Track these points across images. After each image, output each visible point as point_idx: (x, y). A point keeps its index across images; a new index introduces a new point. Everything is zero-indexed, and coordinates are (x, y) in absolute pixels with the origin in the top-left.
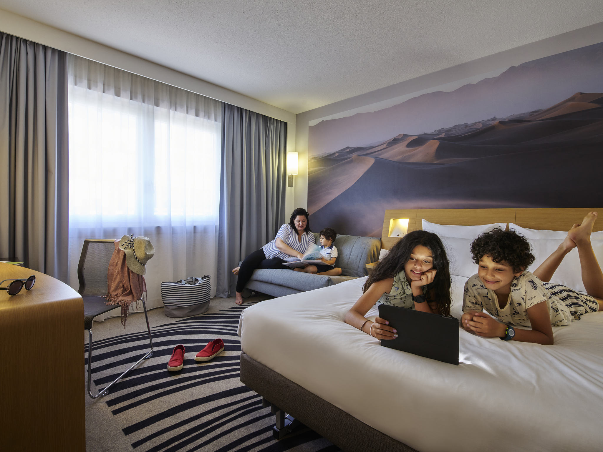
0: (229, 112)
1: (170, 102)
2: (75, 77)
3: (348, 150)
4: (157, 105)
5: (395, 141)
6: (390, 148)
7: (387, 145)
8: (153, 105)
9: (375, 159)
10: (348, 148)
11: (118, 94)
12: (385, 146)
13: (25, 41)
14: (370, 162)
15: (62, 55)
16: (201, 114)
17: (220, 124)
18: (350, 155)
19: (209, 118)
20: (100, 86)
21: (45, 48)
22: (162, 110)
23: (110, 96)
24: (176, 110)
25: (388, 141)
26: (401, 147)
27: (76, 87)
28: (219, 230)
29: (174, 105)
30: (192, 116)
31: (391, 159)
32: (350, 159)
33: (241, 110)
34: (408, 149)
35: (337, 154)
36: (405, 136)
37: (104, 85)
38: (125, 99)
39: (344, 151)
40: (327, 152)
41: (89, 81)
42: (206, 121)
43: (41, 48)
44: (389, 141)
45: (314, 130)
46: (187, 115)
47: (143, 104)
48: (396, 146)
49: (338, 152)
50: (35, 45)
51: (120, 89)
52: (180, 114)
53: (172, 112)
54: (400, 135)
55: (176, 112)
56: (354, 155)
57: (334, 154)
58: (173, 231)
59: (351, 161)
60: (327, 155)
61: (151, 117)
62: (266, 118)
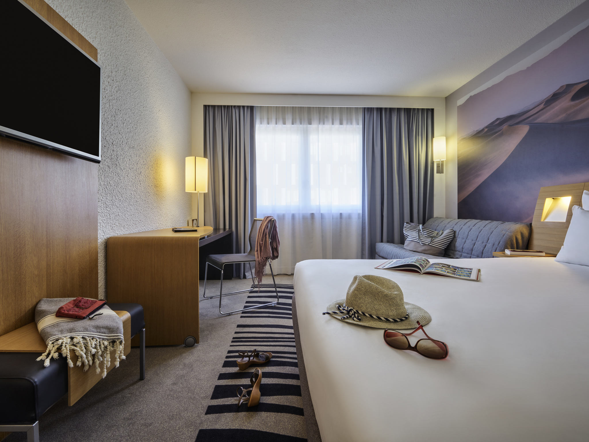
0: (369, 113)
1: (320, 119)
2: (261, 119)
3: (498, 122)
4: (310, 123)
5: (555, 97)
6: (548, 108)
7: (544, 105)
8: (307, 125)
9: (530, 126)
10: (498, 119)
11: (284, 123)
12: (542, 106)
13: (235, 106)
14: (524, 130)
15: (252, 108)
16: (345, 122)
17: (361, 126)
18: (501, 128)
19: (351, 124)
20: (274, 121)
21: (244, 107)
22: (314, 126)
23: (280, 126)
24: (324, 124)
25: (545, 99)
26: (565, 102)
27: (261, 125)
28: (362, 217)
29: (322, 120)
30: (337, 126)
31: (551, 122)
32: (500, 132)
33: (380, 110)
34: (573, 103)
35: (486, 130)
36: (569, 87)
37: (276, 119)
38: (289, 125)
39: (495, 124)
40: (476, 130)
41: (268, 119)
42: (349, 126)
43: (241, 107)
44: (546, 100)
45: (462, 109)
46: (333, 126)
47: (301, 126)
48: (557, 102)
49: (486, 127)
50: (239, 107)
51: (285, 119)
52: (328, 126)
53: (321, 126)
54: (562, 87)
55: (324, 126)
56: (505, 127)
57: (483, 130)
58: (322, 216)
59: (502, 135)
60: (475, 133)
61: (306, 133)
62: (408, 111)
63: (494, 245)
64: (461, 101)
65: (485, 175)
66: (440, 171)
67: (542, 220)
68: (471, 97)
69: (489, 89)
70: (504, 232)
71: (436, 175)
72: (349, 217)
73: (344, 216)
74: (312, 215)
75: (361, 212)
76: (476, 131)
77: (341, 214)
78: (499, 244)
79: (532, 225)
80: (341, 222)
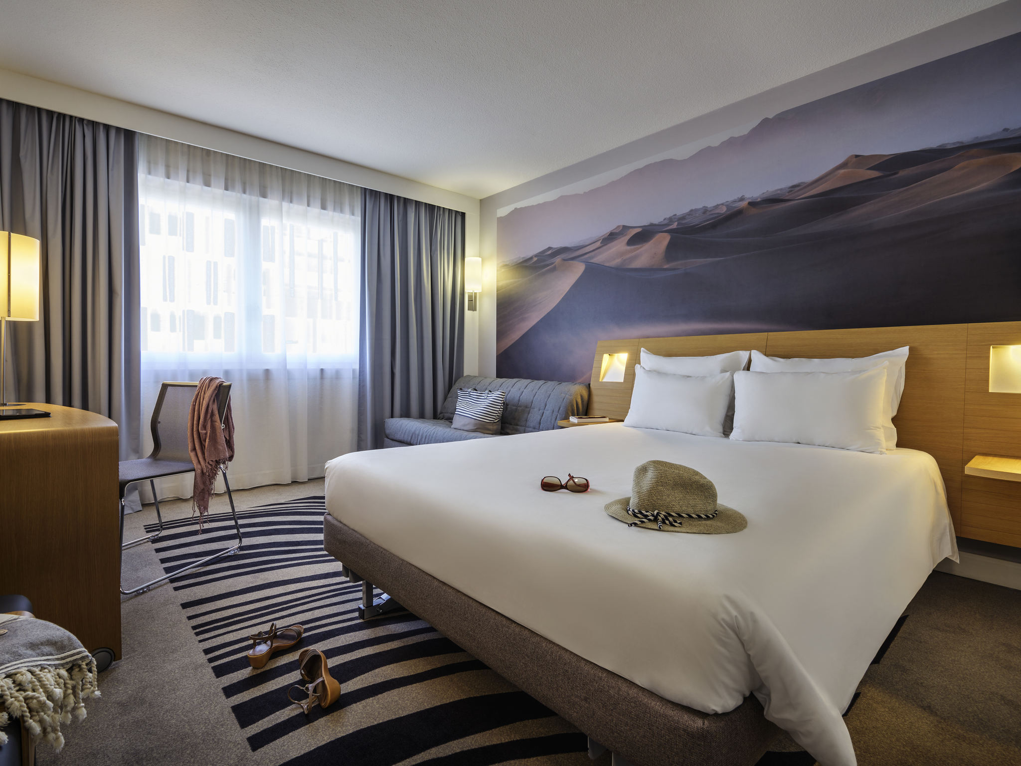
0: (373, 199)
1: (283, 191)
2: (149, 162)
3: (550, 252)
4: (264, 196)
5: (612, 237)
6: (605, 247)
7: (601, 243)
8: (257, 196)
9: (586, 265)
10: (550, 248)
11: (207, 184)
12: (598, 244)
13: (81, 120)
14: (579, 269)
15: (129, 136)
16: (330, 205)
17: (358, 219)
18: (552, 260)
19: (342, 211)
20: (183, 174)
21: (107, 127)
22: (271, 202)
23: (196, 187)
24: (291, 202)
25: (602, 236)
26: (620, 245)
27: (150, 177)
28: (360, 376)
29: (288, 195)
30: (315, 210)
31: (607, 264)
32: (553, 266)
33: (390, 198)
34: (629, 248)
35: (535, 259)
36: (626, 228)
37: (188, 171)
38: (217, 190)
39: (546, 254)
40: (522, 256)
41: (167, 167)
42: (337, 215)
43: (101, 128)
44: (603, 238)
45: (504, 222)
46: (308, 208)
47: (244, 196)
48: (613, 244)
49: (536, 256)
50: (94, 124)
51: (210, 175)
52: (298, 207)
53: (285, 205)
54: (619, 227)
55: (291, 205)
56: (558, 260)
57: (531, 258)
58: (289, 375)
59: (554, 269)
60: (521, 260)
61: (254, 213)
62: (431, 208)
63: (553, 411)
64: (503, 212)
65: (534, 318)
66: (473, 308)
67: (600, 381)
68: (516, 209)
69: (539, 206)
70: (563, 395)
71: (468, 313)
72: (338, 375)
73: (328, 374)
74: (267, 372)
75: (357, 367)
76: (524, 258)
77: (322, 370)
78: (559, 410)
79: (591, 385)
80: (322, 384)
